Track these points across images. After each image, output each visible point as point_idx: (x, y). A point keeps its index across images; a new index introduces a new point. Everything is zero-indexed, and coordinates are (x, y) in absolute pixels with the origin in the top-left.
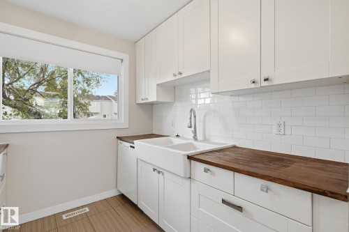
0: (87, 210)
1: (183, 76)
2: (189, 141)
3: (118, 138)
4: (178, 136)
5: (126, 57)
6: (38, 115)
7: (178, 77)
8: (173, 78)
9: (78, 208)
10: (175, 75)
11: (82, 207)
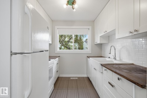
0: (77, 78)
1: (107, 32)
2: (112, 60)
3: (87, 57)
4: (109, 57)
5: (90, 27)
6: (69, 49)
7: (106, 33)
8: (104, 34)
9: (75, 77)
10: (104, 32)
11: (76, 77)
